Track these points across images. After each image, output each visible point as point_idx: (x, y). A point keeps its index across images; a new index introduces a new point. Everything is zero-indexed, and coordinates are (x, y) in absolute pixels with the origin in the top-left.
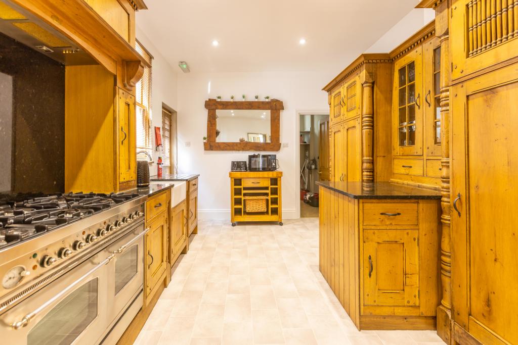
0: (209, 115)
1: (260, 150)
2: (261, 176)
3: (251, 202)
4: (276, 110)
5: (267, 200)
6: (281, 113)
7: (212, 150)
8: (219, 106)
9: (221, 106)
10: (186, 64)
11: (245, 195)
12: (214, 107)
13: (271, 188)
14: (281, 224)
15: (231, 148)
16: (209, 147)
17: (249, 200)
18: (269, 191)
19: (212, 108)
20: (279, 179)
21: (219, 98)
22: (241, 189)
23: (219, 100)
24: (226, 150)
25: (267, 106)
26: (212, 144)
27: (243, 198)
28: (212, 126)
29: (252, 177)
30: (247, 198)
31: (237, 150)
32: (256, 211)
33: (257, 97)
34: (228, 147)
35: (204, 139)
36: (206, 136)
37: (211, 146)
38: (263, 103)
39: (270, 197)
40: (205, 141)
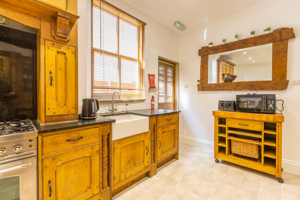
0: (201, 61)
1: (255, 90)
2: (250, 118)
3: (238, 144)
4: (281, 40)
5: (259, 147)
6: (289, 43)
7: (204, 90)
8: (210, 52)
9: (213, 51)
10: (179, 23)
11: (230, 135)
12: (206, 53)
13: (265, 134)
14: (281, 180)
15: (222, 88)
16: (201, 88)
17: (235, 141)
18: (262, 137)
19: (205, 54)
20: (277, 124)
21: (211, 44)
22: (225, 128)
23: (211, 46)
24: (217, 90)
25: (267, 39)
26: (204, 85)
27: (227, 138)
28: (204, 70)
29: (238, 117)
30: (232, 138)
31: (228, 90)
32: (244, 155)
33: (253, 33)
34: (219, 88)
35: (198, 81)
36: (199, 79)
37: (203, 87)
38: (261, 37)
39: (263, 144)
40: (199, 83)
